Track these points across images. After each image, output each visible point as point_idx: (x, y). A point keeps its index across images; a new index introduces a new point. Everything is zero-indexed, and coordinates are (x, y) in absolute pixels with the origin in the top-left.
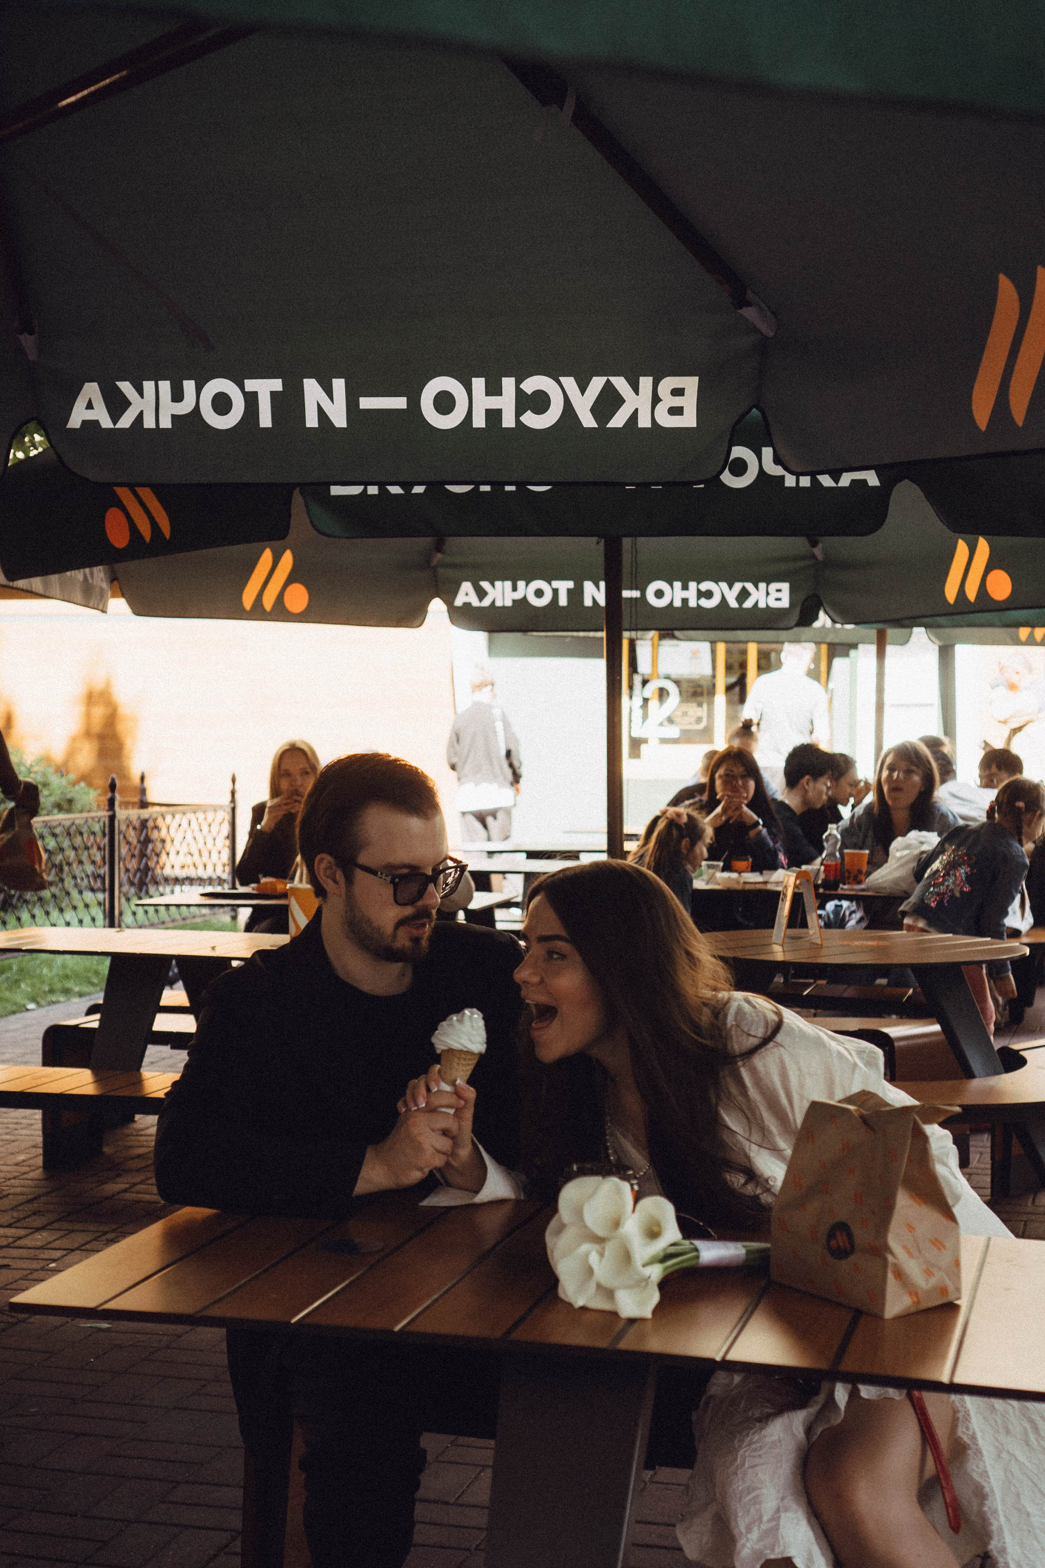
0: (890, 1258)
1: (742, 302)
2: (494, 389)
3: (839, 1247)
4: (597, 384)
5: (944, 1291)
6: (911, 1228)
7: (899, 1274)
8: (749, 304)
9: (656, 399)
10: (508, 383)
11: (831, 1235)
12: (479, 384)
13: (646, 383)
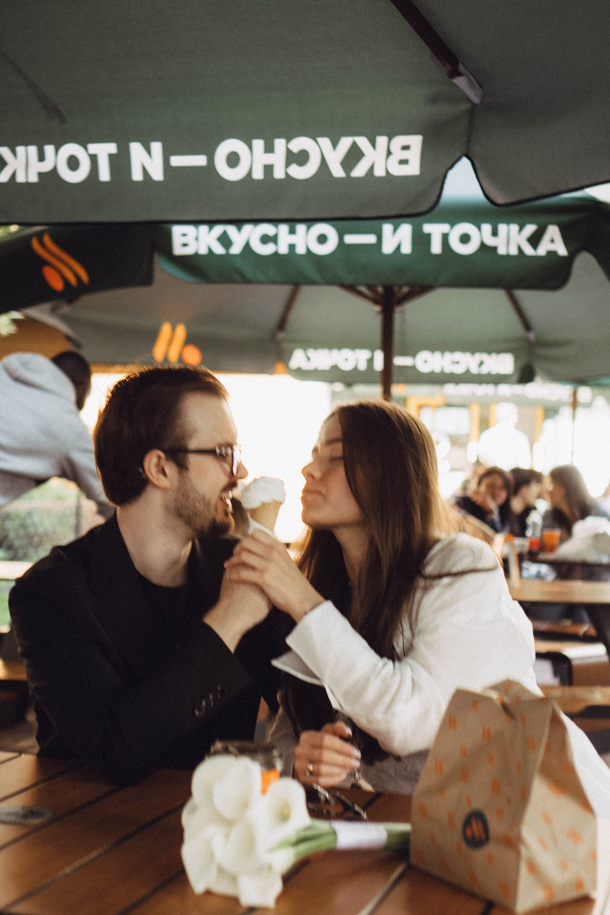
0: (524, 851)
1: (455, 73)
2: (269, 149)
3: (473, 835)
4: (346, 143)
5: (579, 884)
6: (547, 819)
7: (533, 868)
8: (460, 74)
9: (389, 153)
10: (280, 144)
11: (467, 822)
12: (258, 144)
13: (382, 141)
